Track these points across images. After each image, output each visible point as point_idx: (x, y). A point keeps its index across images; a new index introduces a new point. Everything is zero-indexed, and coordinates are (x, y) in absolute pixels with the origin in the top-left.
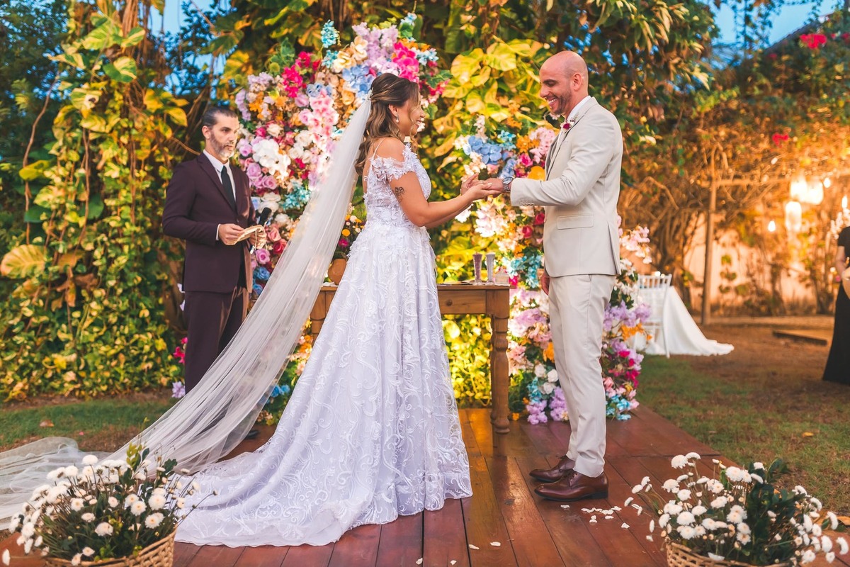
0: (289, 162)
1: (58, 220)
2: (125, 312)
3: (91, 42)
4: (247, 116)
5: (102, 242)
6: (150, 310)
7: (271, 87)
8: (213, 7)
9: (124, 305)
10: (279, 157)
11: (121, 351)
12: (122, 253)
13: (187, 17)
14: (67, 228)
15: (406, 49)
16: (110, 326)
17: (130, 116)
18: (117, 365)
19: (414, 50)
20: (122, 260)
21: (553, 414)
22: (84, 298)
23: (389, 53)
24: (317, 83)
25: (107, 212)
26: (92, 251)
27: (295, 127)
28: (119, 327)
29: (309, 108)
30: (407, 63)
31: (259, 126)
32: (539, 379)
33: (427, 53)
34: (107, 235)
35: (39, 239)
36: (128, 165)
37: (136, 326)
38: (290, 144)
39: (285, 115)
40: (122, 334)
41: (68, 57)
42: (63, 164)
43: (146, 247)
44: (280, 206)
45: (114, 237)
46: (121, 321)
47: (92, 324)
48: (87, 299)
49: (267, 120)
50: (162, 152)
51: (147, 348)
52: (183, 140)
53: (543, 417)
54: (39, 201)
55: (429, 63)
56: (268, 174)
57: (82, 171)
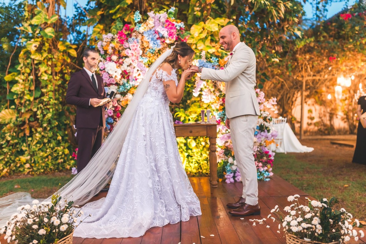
0: (121, 72)
1: (21, 98)
2: (51, 138)
3: (35, 21)
4: (102, 52)
5: (41, 108)
6: (62, 137)
7: (113, 39)
8: (87, 5)
9: (50, 134)
10: (117, 69)
11: (50, 155)
12: (49, 112)
13: (76, 10)
14: (25, 102)
15: (171, 22)
16: (44, 144)
17: (52, 53)
18: (48, 161)
19: (174, 23)
20: (50, 115)
21: (236, 179)
22: (33, 132)
23: (164, 24)
24: (133, 37)
25: (43, 95)
26: (36, 111)
27: (123, 56)
28: (48, 144)
29: (129, 48)
30: (171, 28)
31: (108, 56)
32: (230, 164)
33: (180, 24)
34: (43, 104)
35: (13, 107)
36: (51, 74)
37: (56, 144)
38: (121, 64)
39: (119, 51)
40: (50, 147)
41: (25, 28)
42: (23, 74)
43: (59, 110)
44: (118, 91)
45: (46, 105)
46: (49, 142)
47: (37, 143)
48: (35, 132)
49: (111, 54)
50: (66, 68)
51: (61, 153)
52: (75, 63)
53: (232, 180)
54: (13, 90)
55: (181, 28)
56: (112, 77)
57: (31, 77)
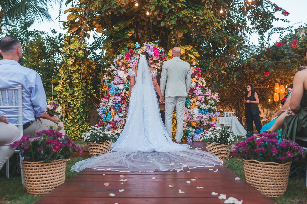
0: (127, 76)
1: (61, 94)
2: (79, 119)
3: (72, 47)
4: (116, 65)
5: (73, 100)
6: (85, 119)
7: (122, 58)
8: (101, 36)
9: (78, 117)
10: (125, 75)
11: (78, 129)
12: (78, 103)
13: (94, 39)
14: (63, 96)
15: (156, 48)
16: (75, 122)
17: (81, 66)
18: (77, 133)
19: (158, 48)
20: (78, 105)
21: (194, 140)
22: (68, 115)
23: (152, 49)
24: (134, 57)
25: (74, 92)
26: (70, 102)
27: (128, 67)
28: (77, 123)
29: (132, 63)
30: (156, 52)
31: (119, 67)
32: (190, 131)
33: (161, 49)
34: (74, 98)
35: (56, 99)
36: (80, 79)
37: (82, 123)
38: (127, 72)
39: (126, 64)
40: (78, 125)
41: (65, 51)
42: (63, 79)
43: (84, 102)
44: (124, 87)
45: (76, 99)
46: (78, 121)
47: (70, 122)
48: (69, 115)
49: (121, 66)
50: (89, 76)
51: (85, 128)
52: (94, 73)
53: (191, 140)
54: (55, 89)
55: (162, 52)
56: (122, 79)
57: (68, 81)
